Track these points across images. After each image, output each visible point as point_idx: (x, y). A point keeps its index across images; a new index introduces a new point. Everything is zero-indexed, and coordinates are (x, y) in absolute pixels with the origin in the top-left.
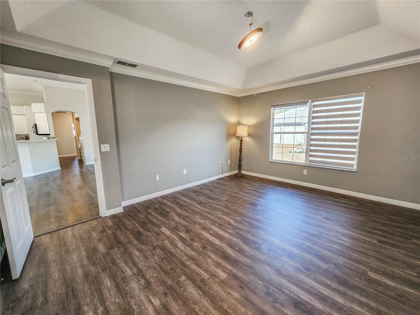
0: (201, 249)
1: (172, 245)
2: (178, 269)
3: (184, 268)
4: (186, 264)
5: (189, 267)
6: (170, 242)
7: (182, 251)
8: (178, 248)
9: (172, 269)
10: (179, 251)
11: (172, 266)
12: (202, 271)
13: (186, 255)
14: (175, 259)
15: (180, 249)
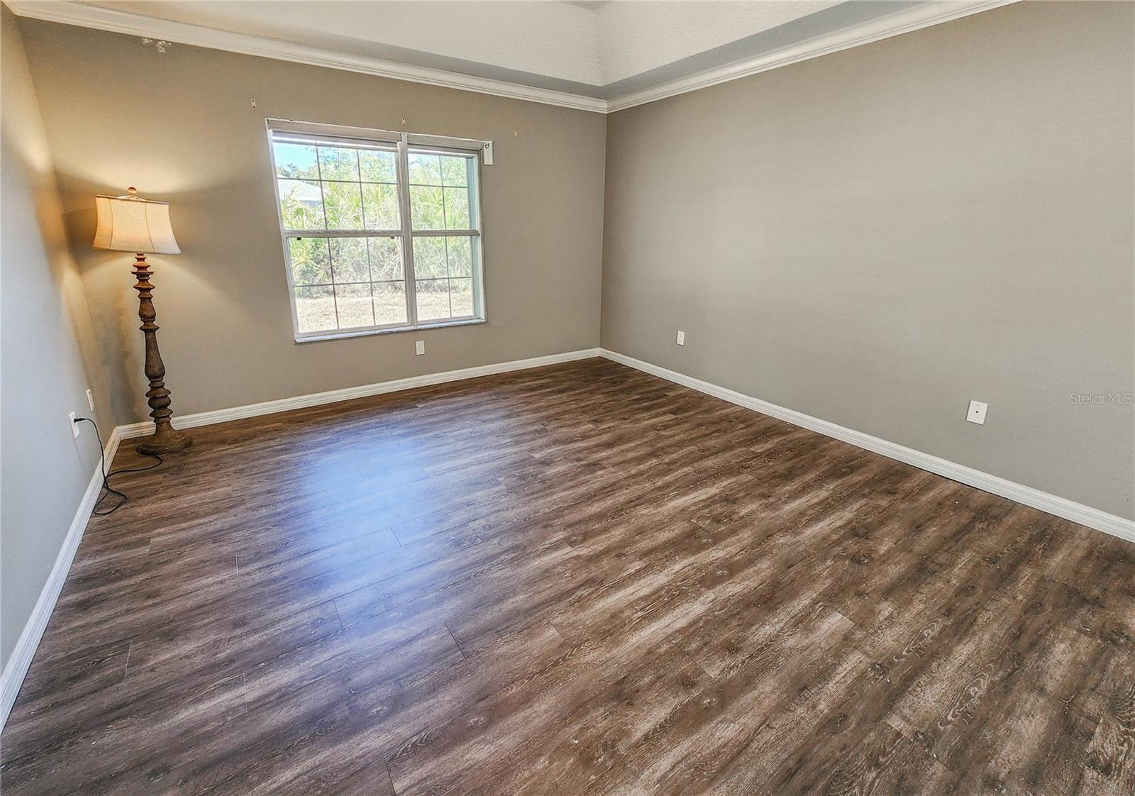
0: (740, 658)
1: (736, 770)
2: (866, 741)
3: (853, 721)
4: (832, 711)
5: (844, 703)
6: (713, 779)
7: (766, 723)
8: (749, 741)
9: (874, 763)
10: (769, 736)
11: (861, 761)
12: (845, 666)
13: (782, 708)
14: (822, 753)
15: (756, 731)
